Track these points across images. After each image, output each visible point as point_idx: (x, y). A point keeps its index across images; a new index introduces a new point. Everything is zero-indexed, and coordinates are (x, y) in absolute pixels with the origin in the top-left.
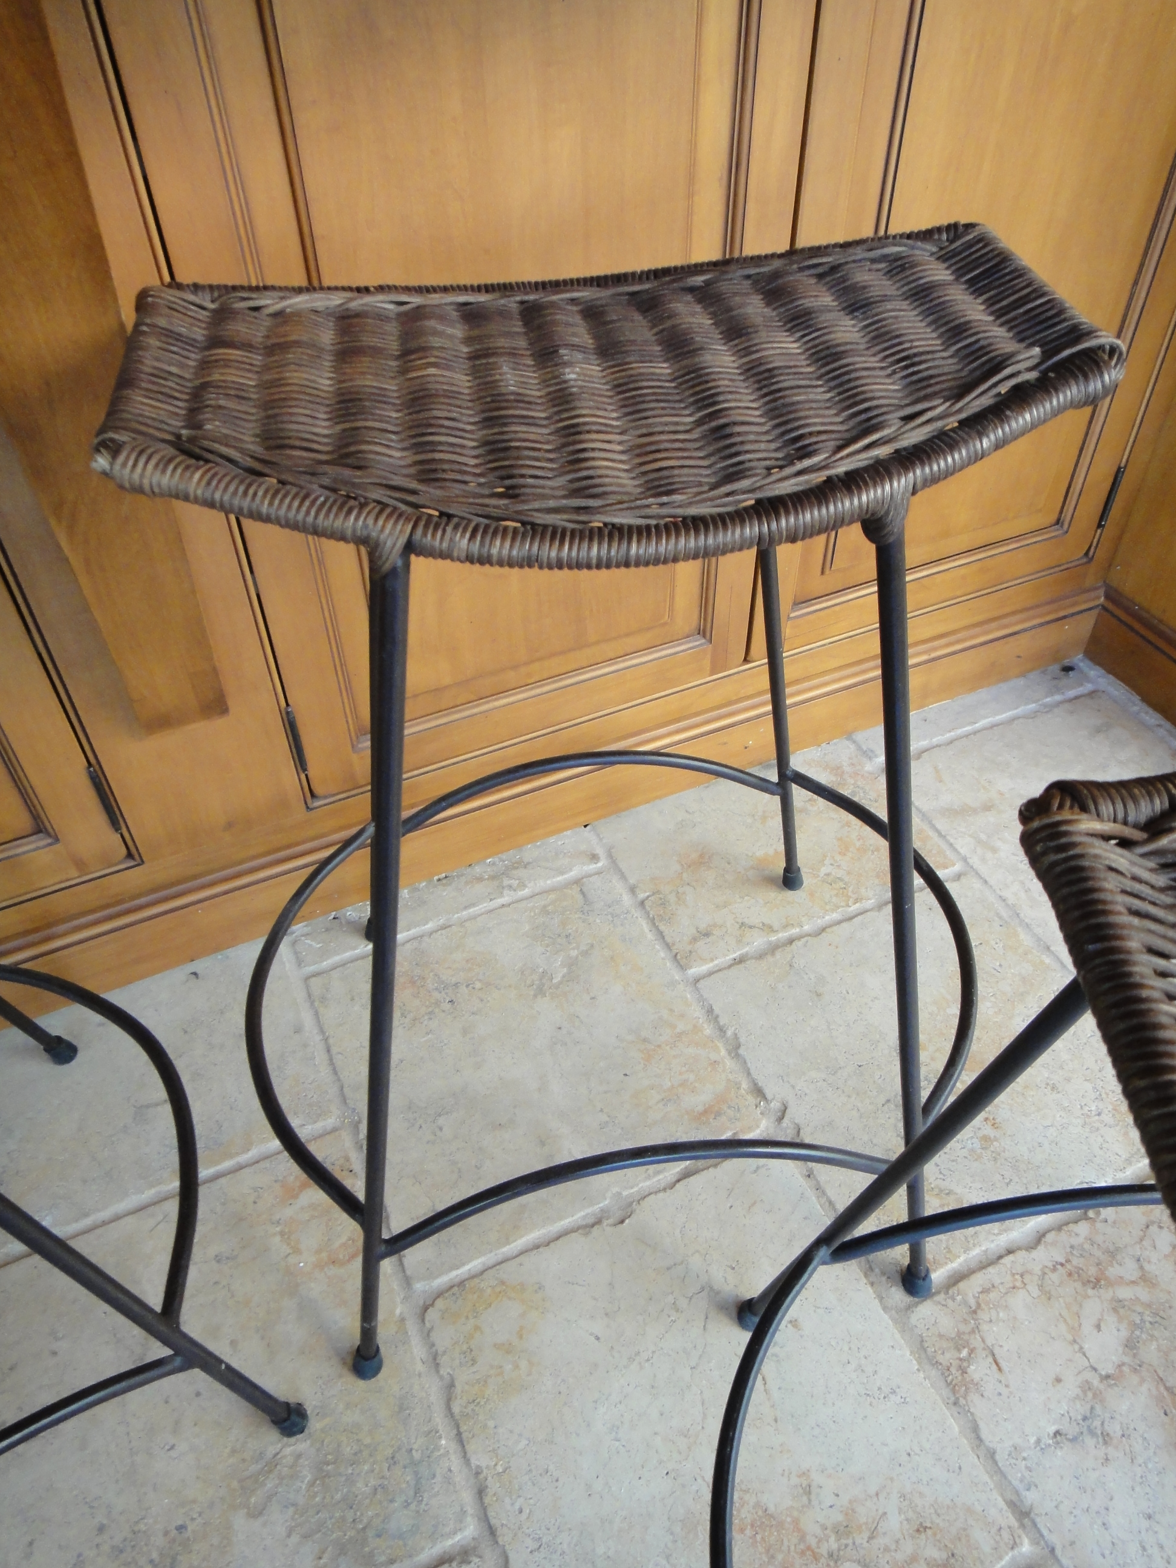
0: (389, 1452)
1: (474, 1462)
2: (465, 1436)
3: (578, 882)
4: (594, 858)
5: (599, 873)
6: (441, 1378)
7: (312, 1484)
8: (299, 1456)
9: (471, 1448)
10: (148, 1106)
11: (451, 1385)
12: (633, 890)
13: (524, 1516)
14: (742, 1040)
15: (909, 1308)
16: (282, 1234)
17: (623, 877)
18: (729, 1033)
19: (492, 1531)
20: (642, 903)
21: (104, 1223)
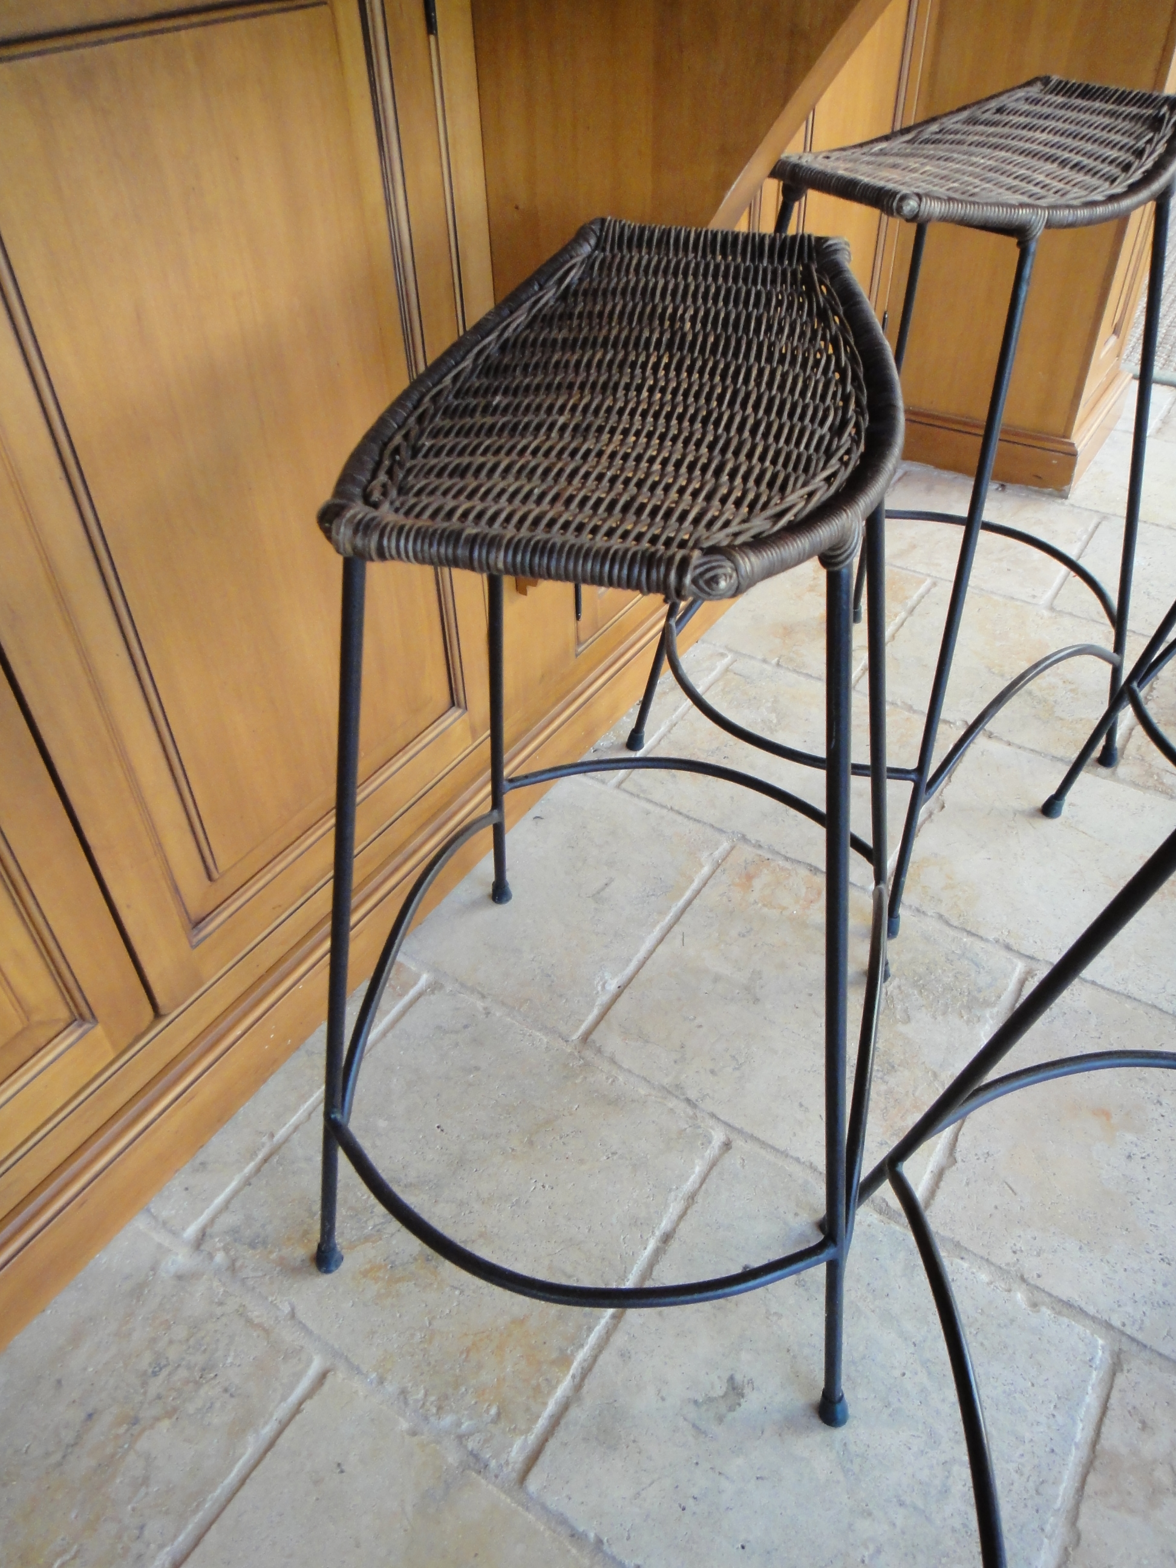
0: (943, 959)
1: (991, 938)
2: (973, 931)
3: (727, 670)
4: (723, 655)
5: (734, 661)
6: (932, 916)
7: (921, 993)
8: (899, 987)
9: (981, 933)
10: (598, 893)
11: (941, 916)
12: (765, 661)
13: (1039, 943)
14: (910, 703)
15: (1114, 773)
16: (764, 905)
17: (751, 657)
18: (899, 703)
19: (1032, 958)
20: (778, 664)
21: (646, 959)
